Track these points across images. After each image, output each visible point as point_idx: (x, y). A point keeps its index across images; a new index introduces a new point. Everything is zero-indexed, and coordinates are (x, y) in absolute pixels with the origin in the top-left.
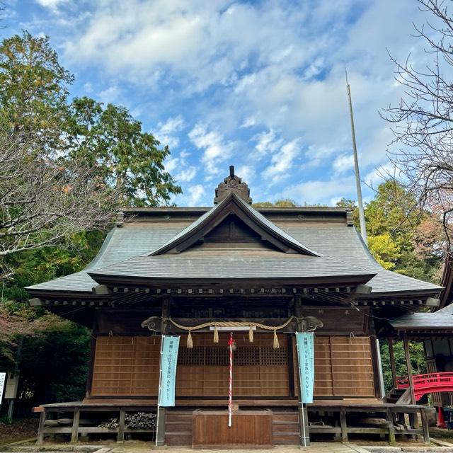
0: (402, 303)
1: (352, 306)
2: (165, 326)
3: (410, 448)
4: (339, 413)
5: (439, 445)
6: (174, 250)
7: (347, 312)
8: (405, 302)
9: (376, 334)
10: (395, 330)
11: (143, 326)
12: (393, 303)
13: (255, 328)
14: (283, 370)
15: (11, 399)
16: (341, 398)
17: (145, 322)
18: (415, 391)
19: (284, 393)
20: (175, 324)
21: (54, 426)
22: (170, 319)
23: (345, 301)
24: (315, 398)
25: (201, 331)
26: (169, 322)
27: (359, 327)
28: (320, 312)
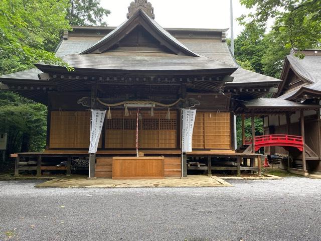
0: (253, 90)
1: (220, 92)
2: (94, 103)
3: (249, 178)
4: (207, 158)
5: (267, 176)
6: (98, 51)
7: (216, 97)
8: (255, 90)
9: (235, 112)
10: (247, 109)
11: (79, 103)
12: (247, 91)
13: (154, 106)
14: (173, 133)
15: (3, 150)
16: (209, 150)
17: (80, 100)
18: (256, 145)
19: (173, 146)
20: (101, 102)
21: (25, 165)
22: (98, 99)
23: (215, 89)
24: (193, 149)
25: (118, 107)
26: (97, 101)
27: (224, 106)
28: (198, 96)
